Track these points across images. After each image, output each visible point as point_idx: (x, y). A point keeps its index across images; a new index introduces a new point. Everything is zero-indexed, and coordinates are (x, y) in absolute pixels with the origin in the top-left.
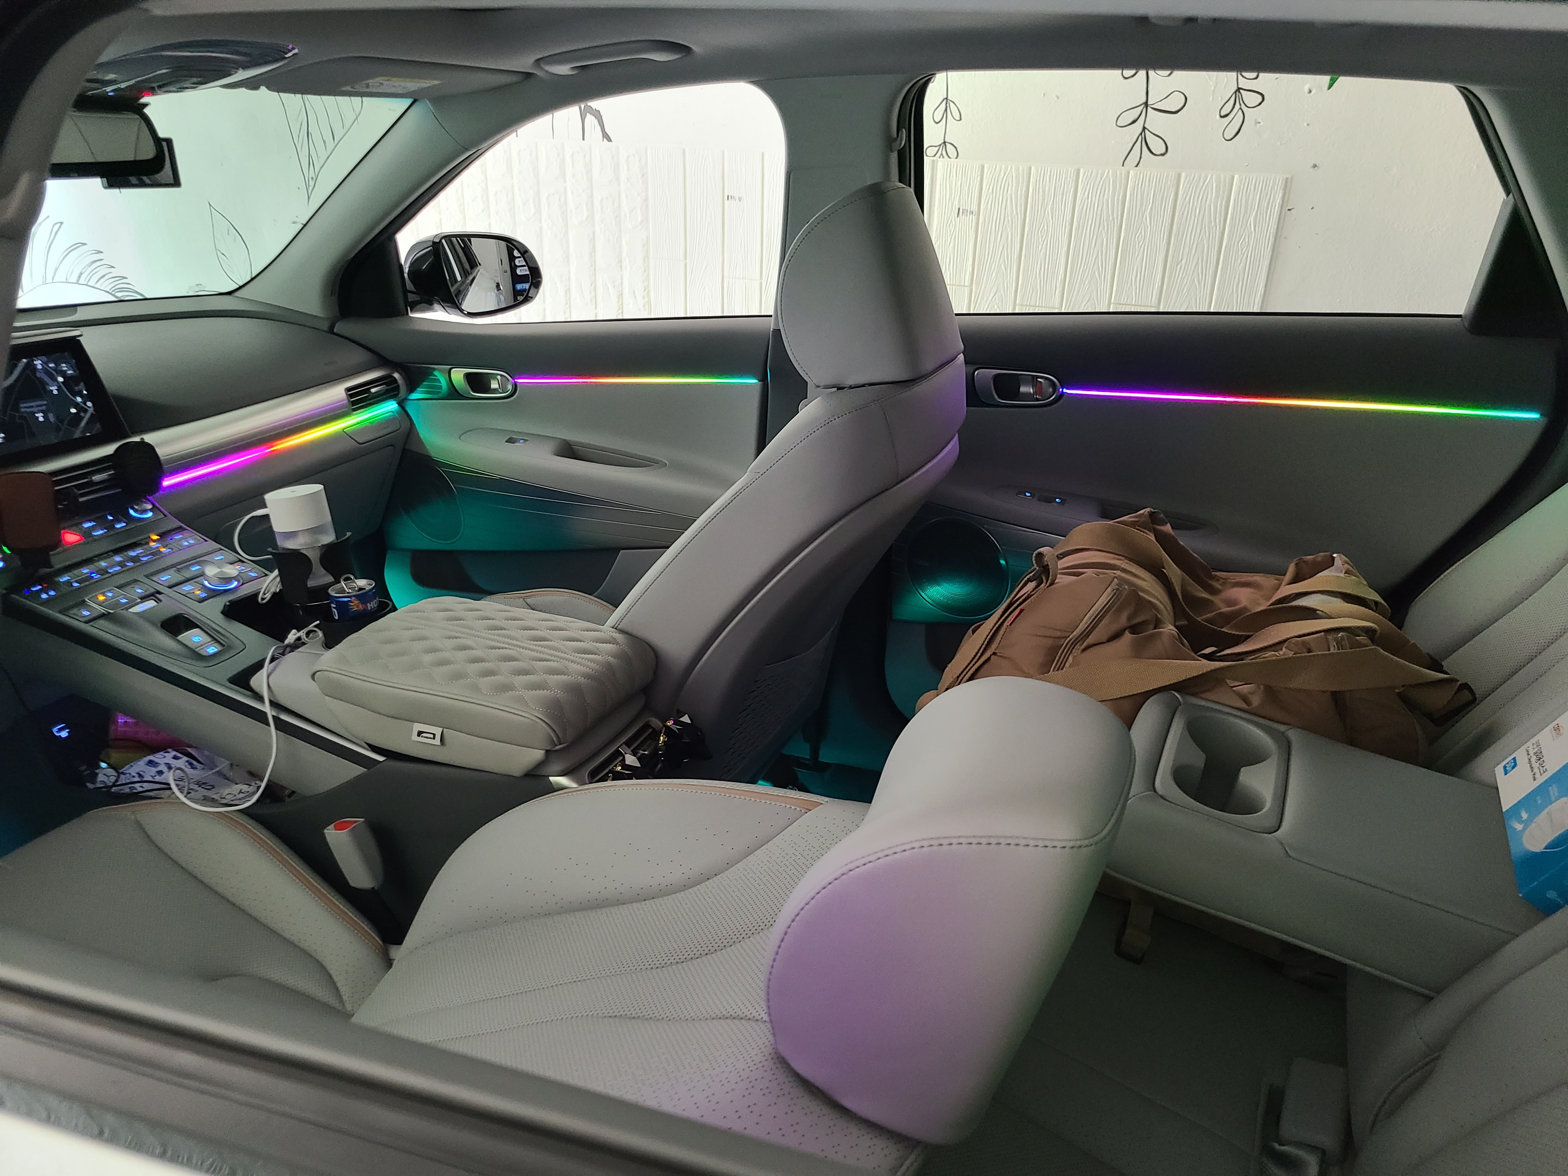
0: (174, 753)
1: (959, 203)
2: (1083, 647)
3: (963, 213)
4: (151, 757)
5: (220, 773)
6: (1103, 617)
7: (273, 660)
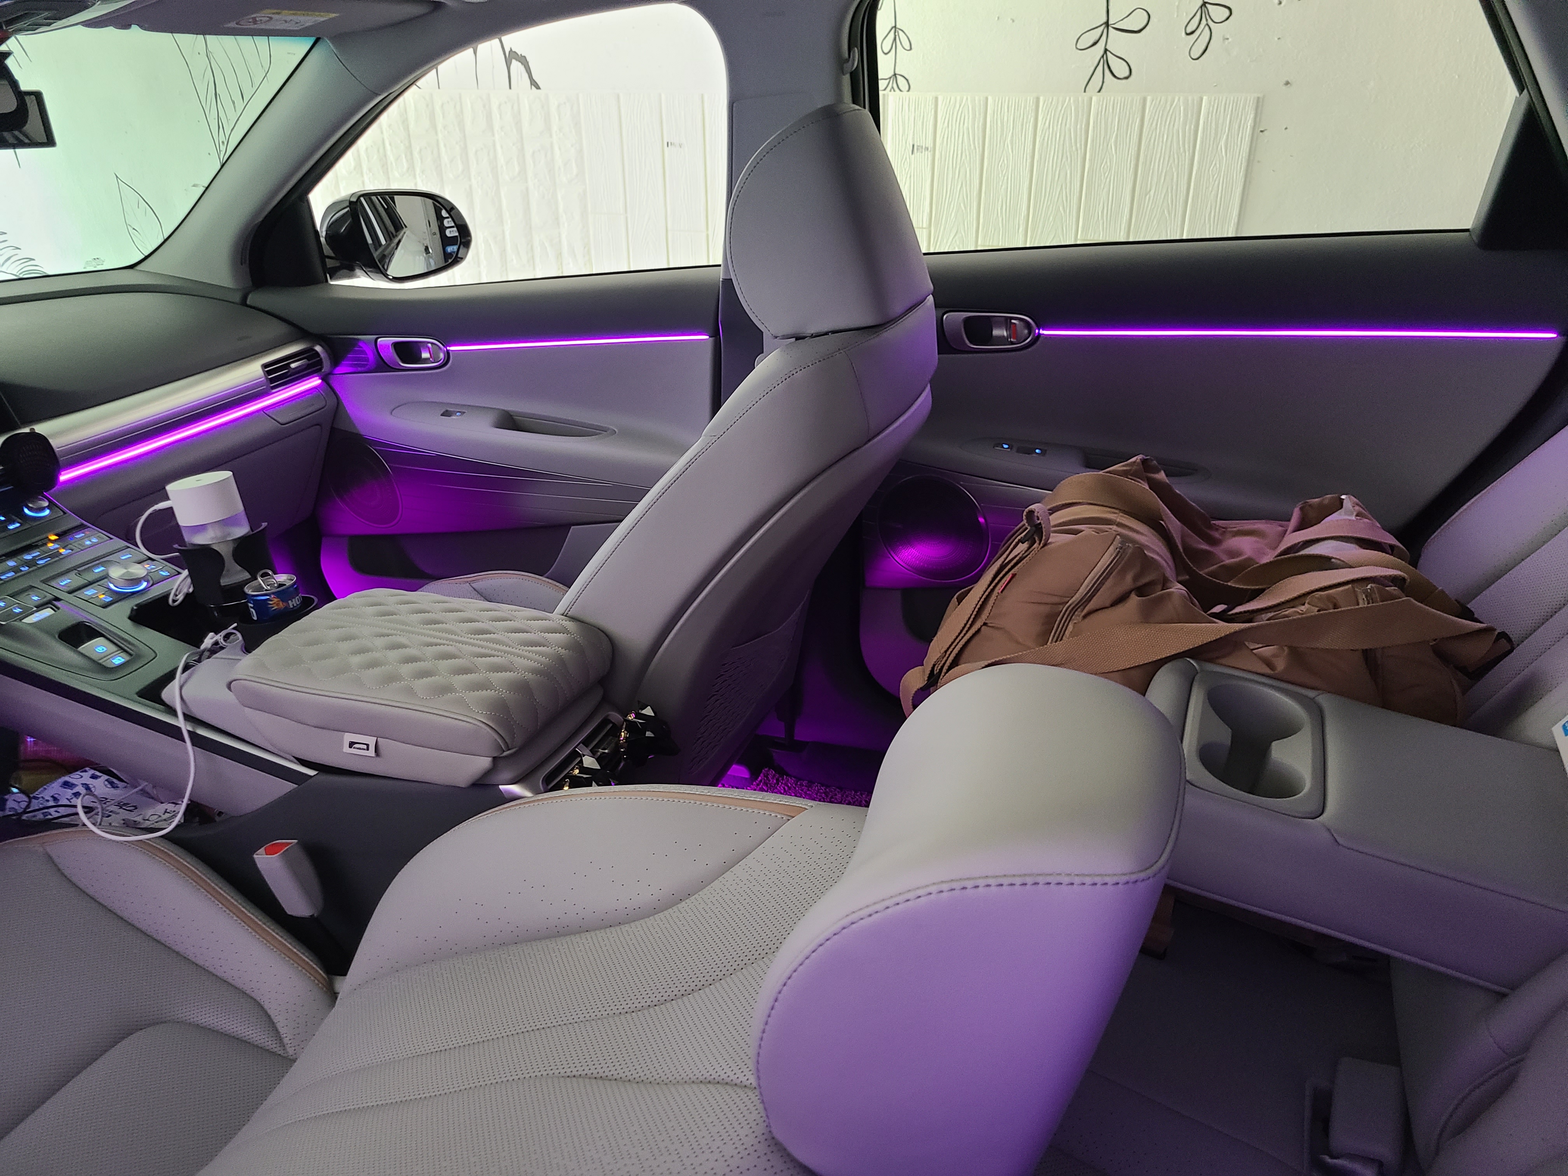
0: (92, 772)
1: (913, 138)
2: (1083, 614)
3: (917, 149)
4: (67, 778)
5: (144, 792)
6: (1106, 578)
7: (187, 667)
